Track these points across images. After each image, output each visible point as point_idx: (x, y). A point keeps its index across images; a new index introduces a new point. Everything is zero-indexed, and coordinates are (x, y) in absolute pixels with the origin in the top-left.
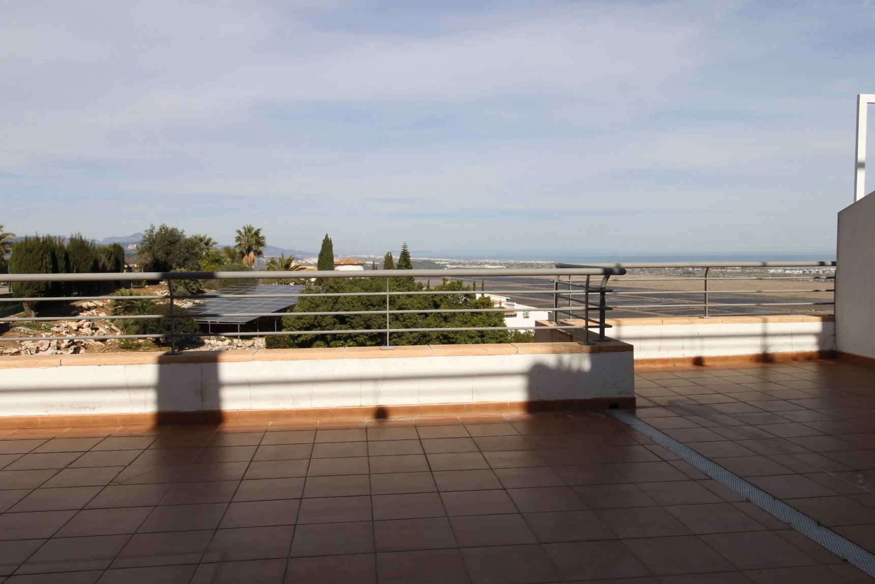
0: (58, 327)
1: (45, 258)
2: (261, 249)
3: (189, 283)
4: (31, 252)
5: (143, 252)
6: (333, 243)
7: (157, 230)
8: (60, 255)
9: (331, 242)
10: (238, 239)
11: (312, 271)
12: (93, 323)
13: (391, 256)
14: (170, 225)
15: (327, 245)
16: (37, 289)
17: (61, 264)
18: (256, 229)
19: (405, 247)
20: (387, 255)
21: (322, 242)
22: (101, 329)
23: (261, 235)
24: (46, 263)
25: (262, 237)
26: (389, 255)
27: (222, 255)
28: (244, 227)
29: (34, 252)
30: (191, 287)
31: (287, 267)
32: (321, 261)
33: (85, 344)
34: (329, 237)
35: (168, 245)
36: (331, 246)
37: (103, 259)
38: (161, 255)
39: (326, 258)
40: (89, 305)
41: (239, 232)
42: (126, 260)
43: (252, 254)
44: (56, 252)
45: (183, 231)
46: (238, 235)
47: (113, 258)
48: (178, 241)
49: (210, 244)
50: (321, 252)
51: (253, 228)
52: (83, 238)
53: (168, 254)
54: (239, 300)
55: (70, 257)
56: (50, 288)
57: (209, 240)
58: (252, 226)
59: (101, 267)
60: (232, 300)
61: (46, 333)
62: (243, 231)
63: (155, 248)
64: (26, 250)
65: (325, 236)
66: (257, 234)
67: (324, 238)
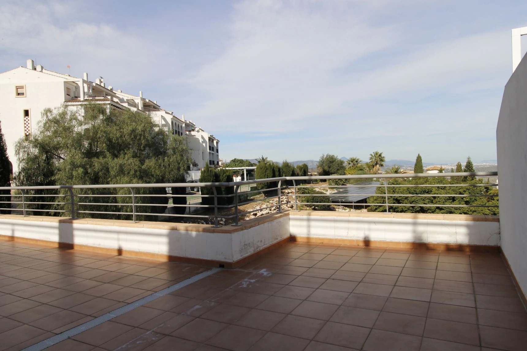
0: (272, 201)
1: (267, 171)
2: (383, 163)
3: (338, 181)
4: (261, 169)
5: (319, 167)
6: (422, 158)
7: (325, 157)
8: (277, 170)
9: (421, 158)
10: (371, 158)
11: (411, 173)
12: (288, 200)
13: (461, 164)
14: (331, 154)
15: (419, 159)
16: (264, 185)
17: (277, 173)
18: (380, 153)
19: (469, 158)
20: (458, 164)
21: (416, 158)
22: (292, 202)
23: (383, 156)
24: (267, 173)
25: (383, 157)
26: (459, 164)
27: (365, 167)
28: (374, 153)
29: (263, 169)
30: (339, 183)
31: (396, 172)
32: (416, 169)
33: (283, 209)
34: (420, 155)
35: (329, 163)
36: (421, 160)
37: (298, 171)
38: (326, 168)
39: (419, 166)
40: (289, 191)
41: (371, 155)
42: (309, 170)
43: (378, 166)
44: (275, 169)
45: (337, 156)
46: (371, 156)
47: (302, 170)
48: (335, 161)
49: (359, 161)
50: (416, 163)
51: (378, 153)
52: (288, 162)
53: (329, 167)
54: (364, 188)
55: (281, 170)
56: (269, 184)
57: (358, 159)
58: (378, 152)
59: (296, 174)
60: (360, 188)
61: (267, 203)
62: (373, 154)
63: (324, 165)
64: (260, 168)
65: (418, 155)
66: (380, 155)
67: (417, 156)
